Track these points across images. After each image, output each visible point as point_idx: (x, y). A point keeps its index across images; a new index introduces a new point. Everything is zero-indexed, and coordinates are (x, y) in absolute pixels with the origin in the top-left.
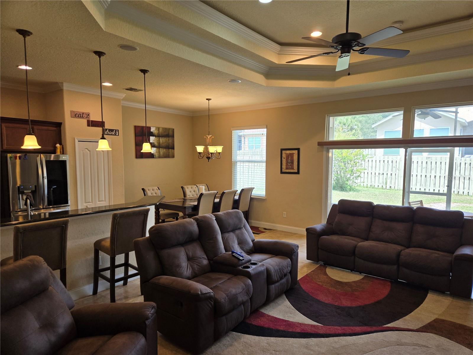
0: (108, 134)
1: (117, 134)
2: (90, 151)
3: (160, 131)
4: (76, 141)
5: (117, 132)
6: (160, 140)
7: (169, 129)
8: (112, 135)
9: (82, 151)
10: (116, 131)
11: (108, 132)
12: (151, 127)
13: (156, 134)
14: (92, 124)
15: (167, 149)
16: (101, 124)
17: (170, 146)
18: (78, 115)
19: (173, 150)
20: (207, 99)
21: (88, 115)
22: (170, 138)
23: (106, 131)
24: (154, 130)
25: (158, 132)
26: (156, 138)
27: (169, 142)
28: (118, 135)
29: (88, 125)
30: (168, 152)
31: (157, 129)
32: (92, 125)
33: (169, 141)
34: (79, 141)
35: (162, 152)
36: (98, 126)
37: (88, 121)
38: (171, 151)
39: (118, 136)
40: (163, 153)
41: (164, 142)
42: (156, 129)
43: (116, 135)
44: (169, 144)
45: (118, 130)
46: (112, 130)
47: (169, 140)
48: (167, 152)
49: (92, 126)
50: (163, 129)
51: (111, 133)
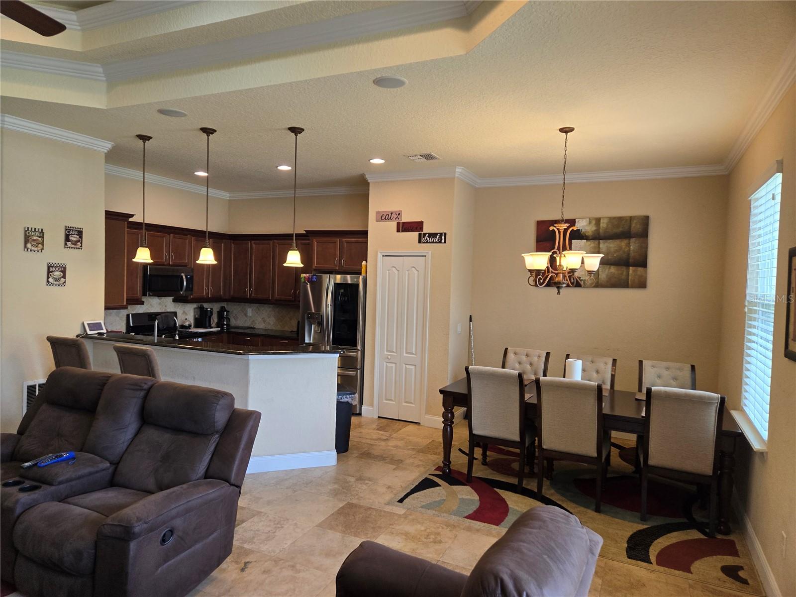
0: (427, 242)
1: (443, 241)
2: (398, 271)
3: (603, 224)
4: (380, 256)
5: (443, 237)
6: (601, 246)
7: (631, 218)
8: (433, 242)
9: (389, 270)
10: (441, 236)
11: (427, 239)
12: (576, 220)
13: (590, 234)
14: (405, 227)
15: (620, 267)
16: (416, 226)
17: (630, 260)
18: (385, 216)
19: (640, 270)
20: (562, 130)
21: (399, 214)
22: (633, 240)
23: (424, 237)
24: (583, 226)
25: (594, 228)
26: (589, 243)
27: (630, 250)
28: (445, 242)
29: (398, 231)
30: (625, 273)
31: (594, 222)
32: (403, 229)
33: (629, 247)
34: (383, 256)
35: (606, 272)
36: (412, 231)
37: (398, 224)
38: (634, 271)
39: (444, 244)
40: (607, 275)
41: (612, 250)
42: (590, 223)
43: (440, 242)
44: (629, 254)
45: (445, 234)
46: (435, 235)
47: (628, 245)
48: (622, 274)
49: (402, 231)
50: (611, 219)
51: (433, 239)
